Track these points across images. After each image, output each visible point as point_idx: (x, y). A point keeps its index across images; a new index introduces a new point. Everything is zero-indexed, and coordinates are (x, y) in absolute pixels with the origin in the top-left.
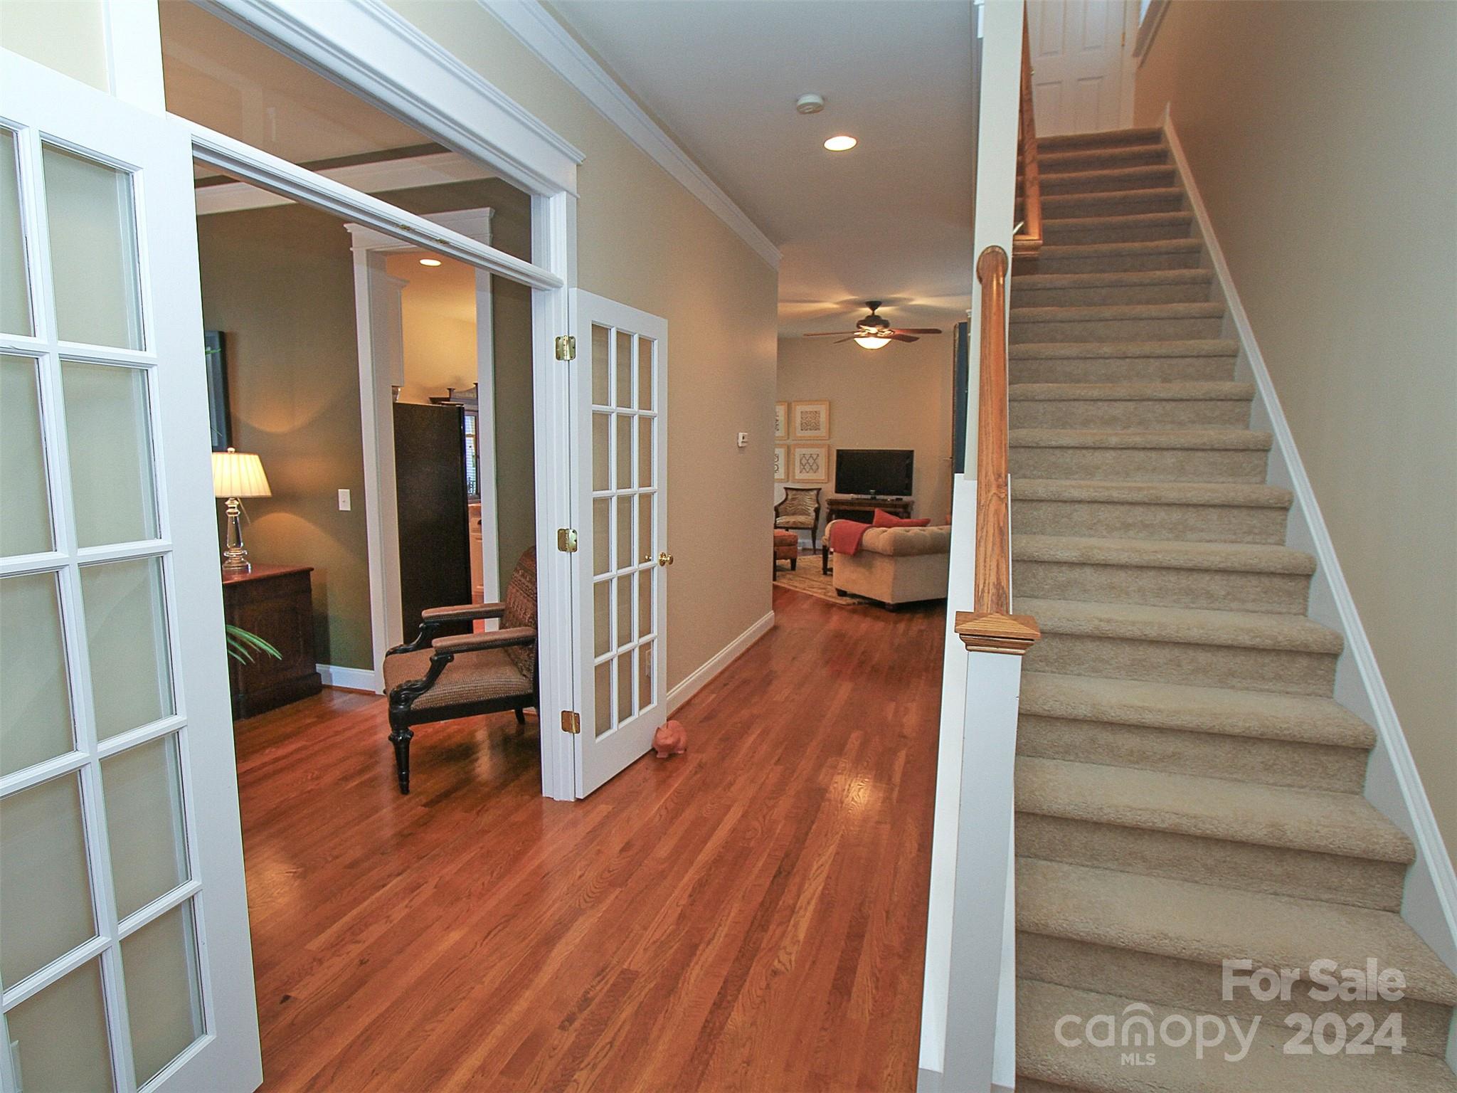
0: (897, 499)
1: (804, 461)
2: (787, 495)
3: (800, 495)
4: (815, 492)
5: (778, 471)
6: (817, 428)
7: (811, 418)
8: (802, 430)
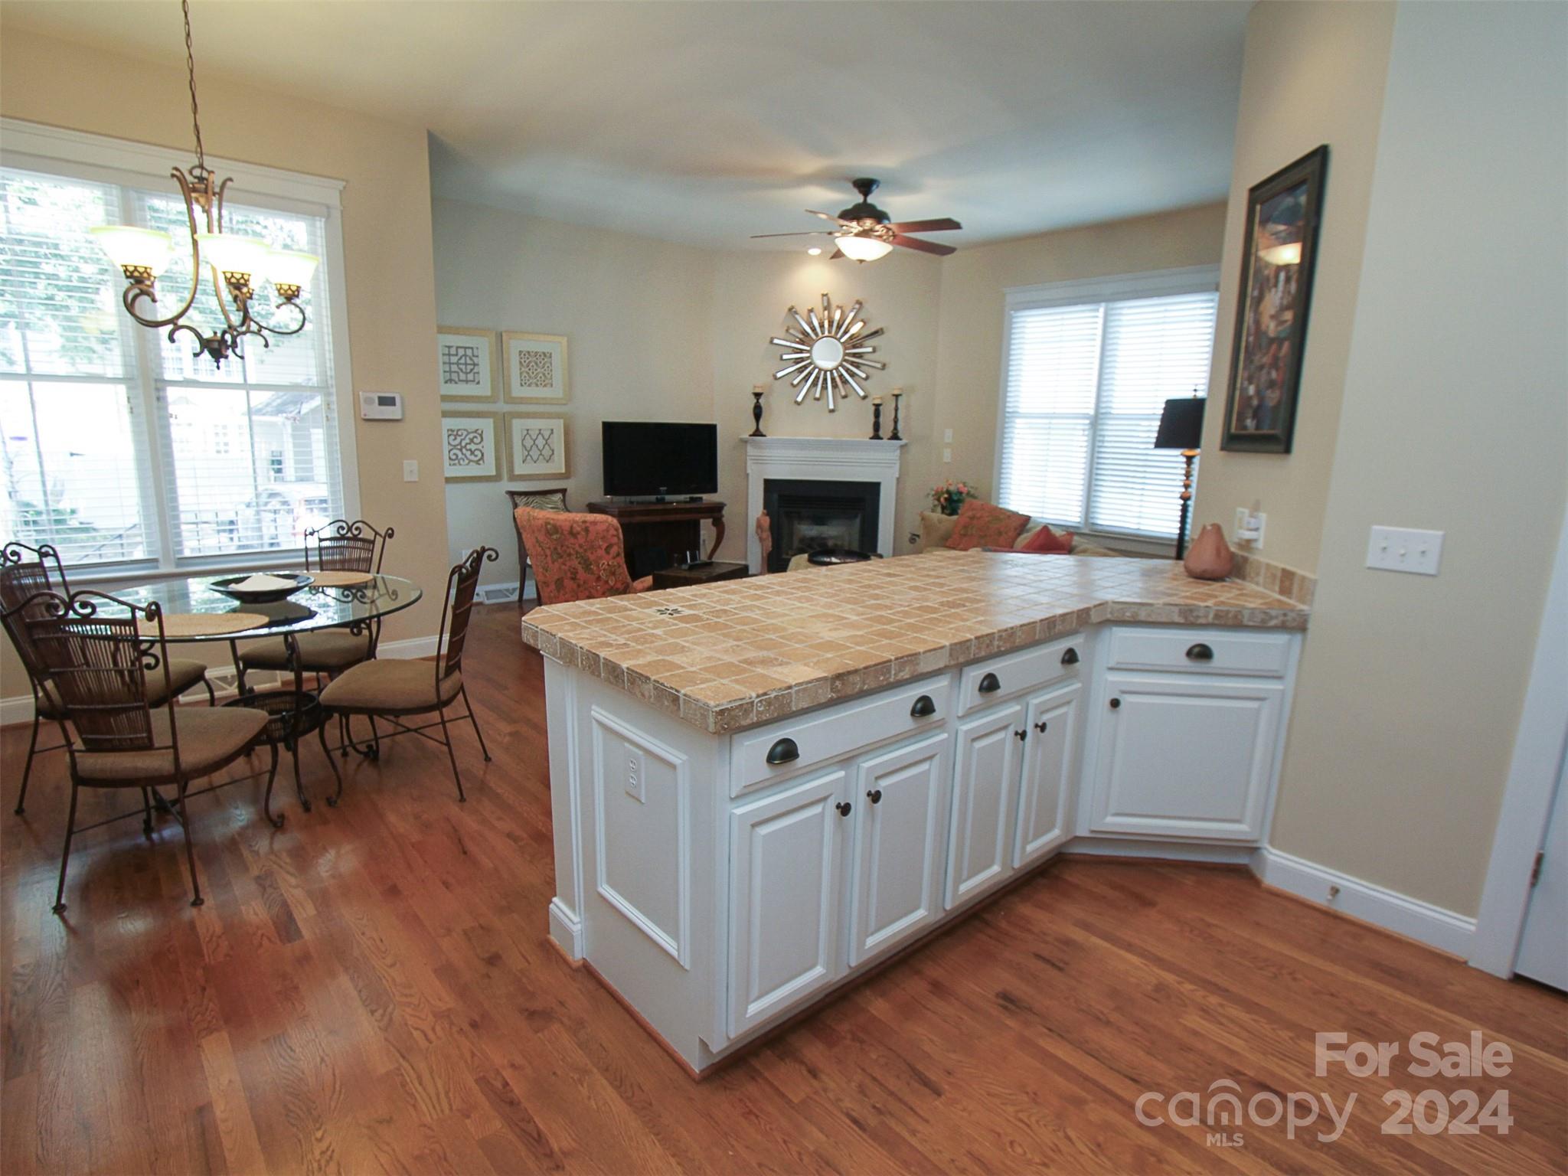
0: (694, 499)
1: (529, 443)
2: (515, 505)
3: (533, 503)
4: (560, 496)
5: (481, 462)
6: (546, 382)
7: (536, 364)
8: (522, 385)
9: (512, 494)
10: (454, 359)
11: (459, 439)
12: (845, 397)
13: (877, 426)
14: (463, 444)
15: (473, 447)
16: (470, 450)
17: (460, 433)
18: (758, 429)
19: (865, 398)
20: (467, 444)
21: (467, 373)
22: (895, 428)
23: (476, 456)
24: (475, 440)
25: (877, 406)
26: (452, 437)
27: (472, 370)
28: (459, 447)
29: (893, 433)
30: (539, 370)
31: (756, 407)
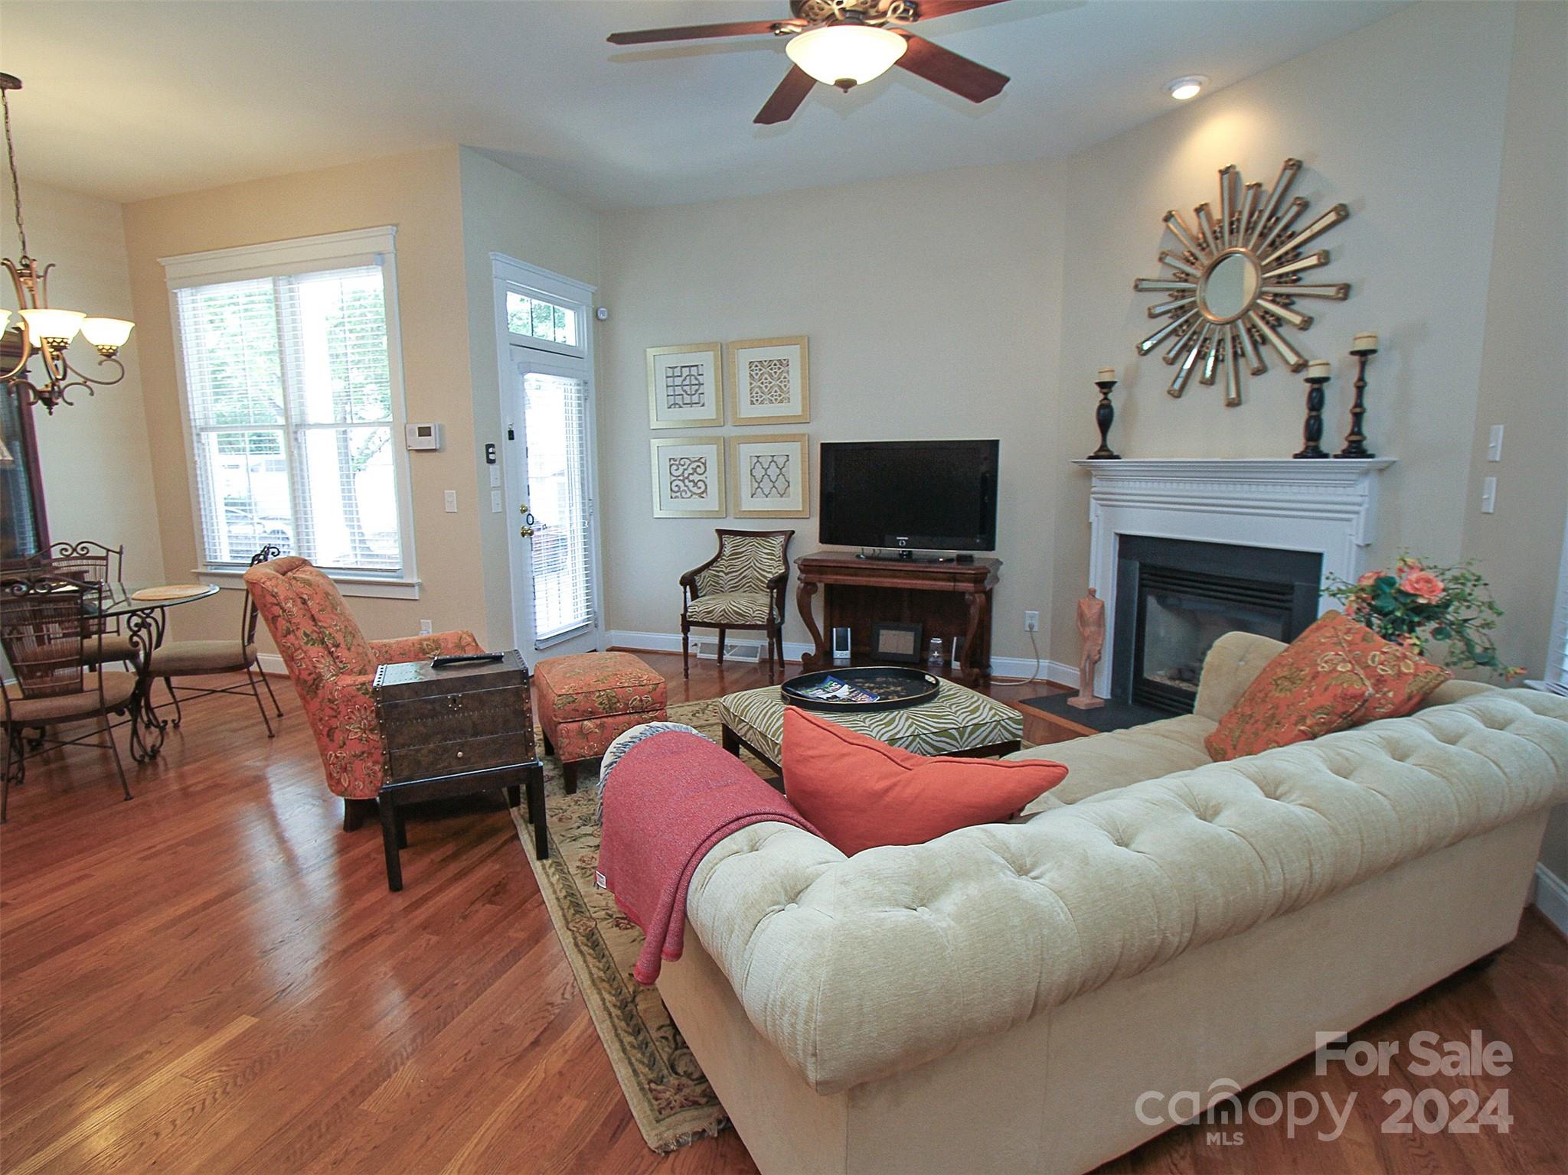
0: (961, 559)
1: (759, 473)
2: (722, 546)
3: (748, 545)
4: (782, 538)
5: (704, 495)
6: (782, 395)
7: (771, 375)
8: (752, 403)
9: (721, 533)
10: (678, 381)
11: (681, 469)
12: (1258, 372)
13: (1314, 431)
14: (686, 475)
15: (696, 477)
16: (693, 481)
17: (682, 462)
18: (1104, 447)
19: (1298, 368)
20: (690, 474)
21: (692, 395)
22: (1357, 431)
23: (700, 488)
24: (698, 470)
25: (1318, 384)
26: (674, 467)
27: (697, 391)
28: (681, 478)
29: (1351, 442)
30: (774, 382)
31: (1101, 407)
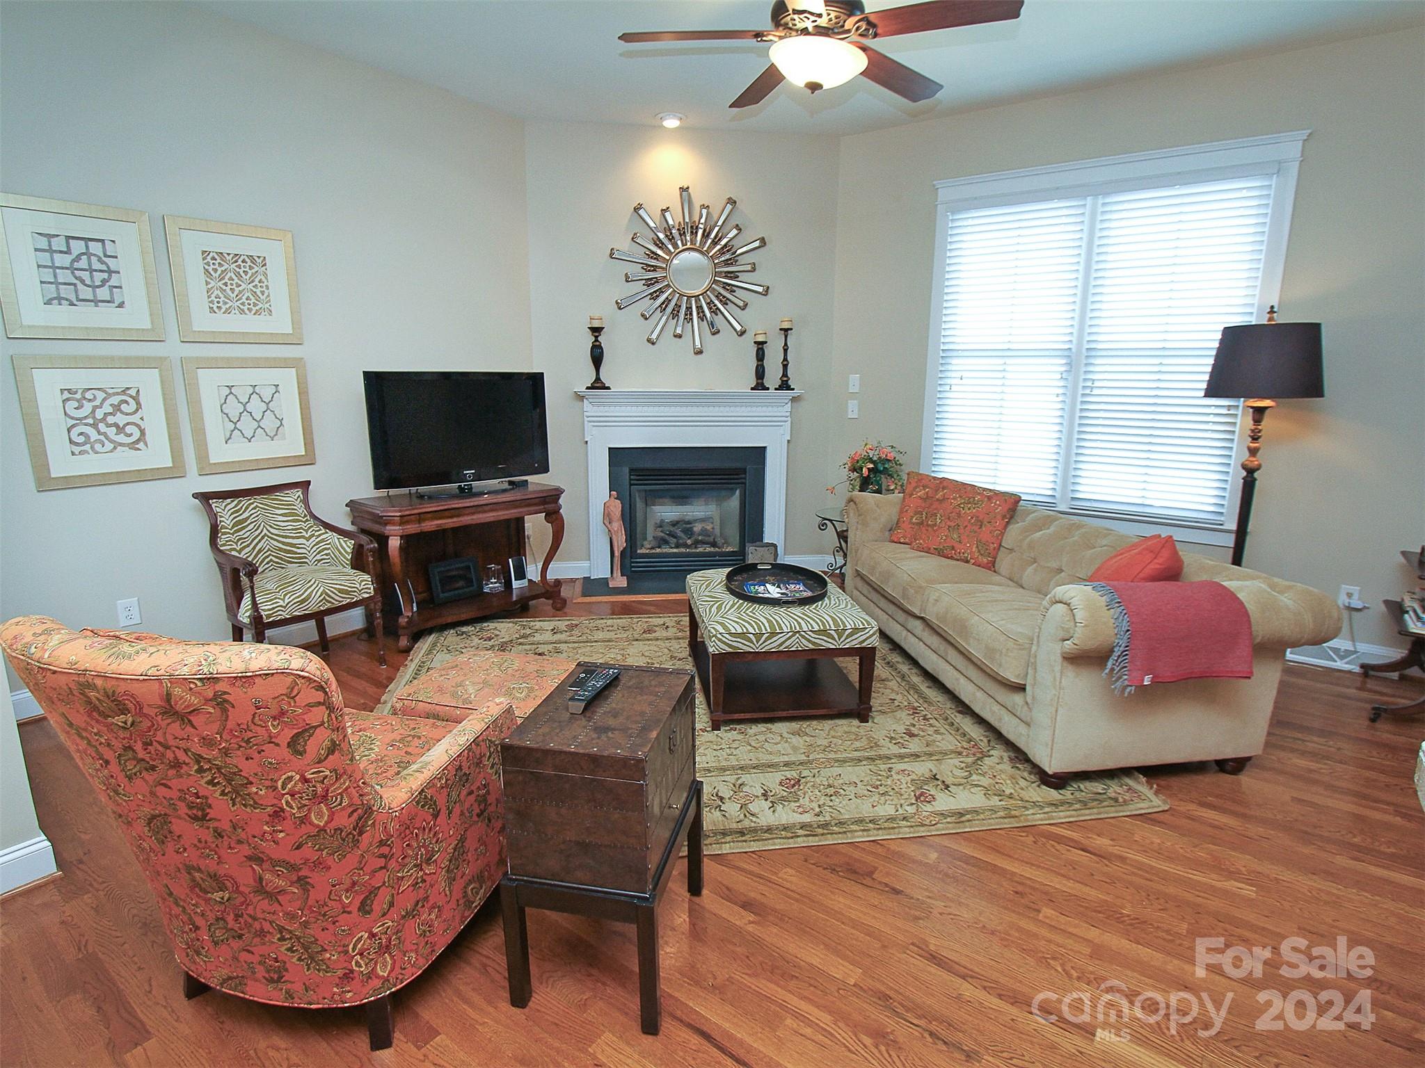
1: (234, 409)
2: (213, 516)
3: (250, 508)
4: (298, 493)
5: (141, 445)
6: (258, 304)
7: (238, 275)
8: (212, 310)
9: (205, 498)
10: (63, 260)
11: (88, 406)
12: (716, 333)
13: (760, 373)
14: (99, 414)
16: (116, 425)
17: (89, 395)
18: (598, 379)
19: (742, 333)
20: (107, 415)
21: (94, 287)
22: (785, 374)
23: (130, 435)
24: (124, 407)
25: (760, 346)
26: (73, 404)
27: (104, 282)
28: (91, 421)
29: (782, 381)
30: (244, 286)
31: (594, 347)
